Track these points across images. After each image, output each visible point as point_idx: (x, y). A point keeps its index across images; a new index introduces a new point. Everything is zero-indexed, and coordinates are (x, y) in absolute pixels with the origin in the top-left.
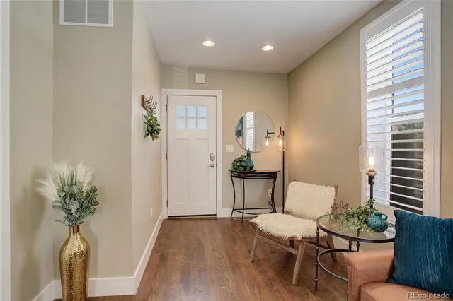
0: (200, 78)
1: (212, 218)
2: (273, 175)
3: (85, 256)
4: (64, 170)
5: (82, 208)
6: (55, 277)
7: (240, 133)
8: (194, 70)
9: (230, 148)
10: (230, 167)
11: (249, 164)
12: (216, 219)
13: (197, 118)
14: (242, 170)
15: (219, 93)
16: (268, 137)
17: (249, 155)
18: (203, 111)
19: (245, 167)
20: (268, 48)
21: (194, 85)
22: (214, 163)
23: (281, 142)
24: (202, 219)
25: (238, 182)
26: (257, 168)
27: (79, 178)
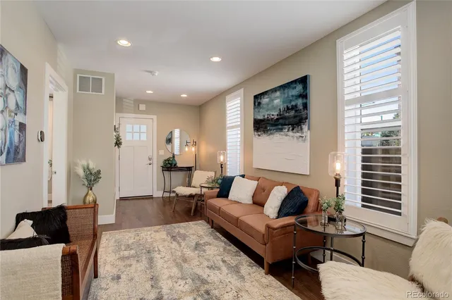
0: (142, 107)
1: (150, 197)
2: (189, 169)
3: (95, 202)
4: (85, 163)
7: (169, 141)
8: (138, 102)
9: (162, 152)
10: (162, 164)
11: (174, 162)
12: (153, 198)
13: (140, 132)
14: (169, 166)
15: (155, 117)
16: (187, 145)
17: (174, 157)
18: (144, 128)
19: (171, 164)
20: (184, 96)
21: (137, 111)
22: (151, 162)
23: (193, 149)
25: (167, 173)
26: (179, 165)
27: (91, 167)
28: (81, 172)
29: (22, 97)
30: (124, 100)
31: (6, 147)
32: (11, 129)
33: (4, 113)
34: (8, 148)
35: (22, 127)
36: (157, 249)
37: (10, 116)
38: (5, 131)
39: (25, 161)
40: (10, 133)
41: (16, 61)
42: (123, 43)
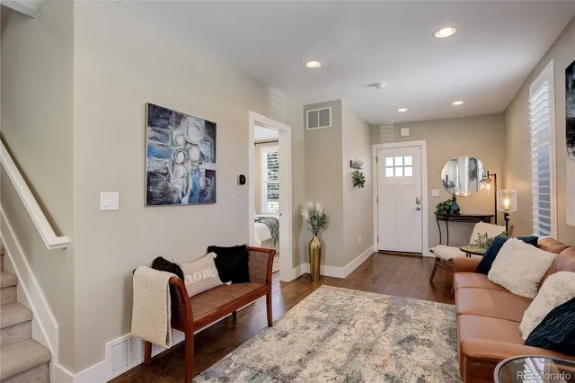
0: (405, 132)
1: (419, 256)
2: (485, 218)
5: (319, 225)
6: (306, 262)
8: (399, 125)
9: (435, 193)
10: (436, 210)
11: (454, 208)
12: (422, 257)
13: (404, 166)
14: (448, 213)
15: (423, 143)
17: (454, 199)
18: (409, 160)
21: (399, 138)
22: (420, 206)
24: (407, 256)
25: (443, 224)
26: (463, 212)
27: (318, 209)
28: (306, 215)
29: (208, 148)
30: (382, 126)
31: (189, 191)
32: (194, 176)
33: (186, 164)
34: (191, 192)
35: (210, 174)
36: (352, 323)
37: (193, 165)
38: (187, 177)
39: (215, 201)
40: (194, 180)
41: (198, 119)
42: (312, 64)
